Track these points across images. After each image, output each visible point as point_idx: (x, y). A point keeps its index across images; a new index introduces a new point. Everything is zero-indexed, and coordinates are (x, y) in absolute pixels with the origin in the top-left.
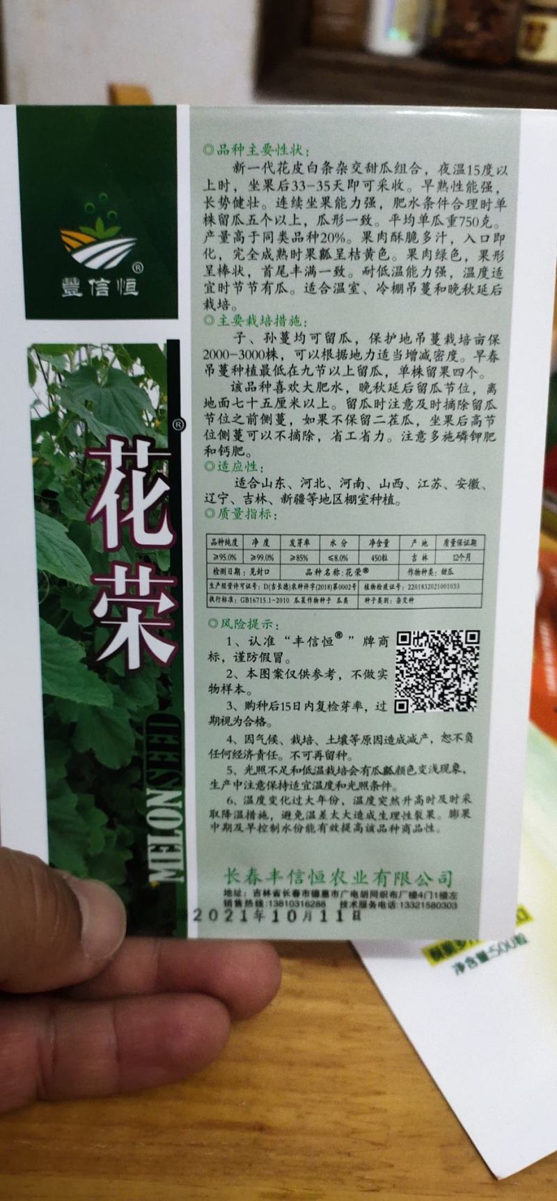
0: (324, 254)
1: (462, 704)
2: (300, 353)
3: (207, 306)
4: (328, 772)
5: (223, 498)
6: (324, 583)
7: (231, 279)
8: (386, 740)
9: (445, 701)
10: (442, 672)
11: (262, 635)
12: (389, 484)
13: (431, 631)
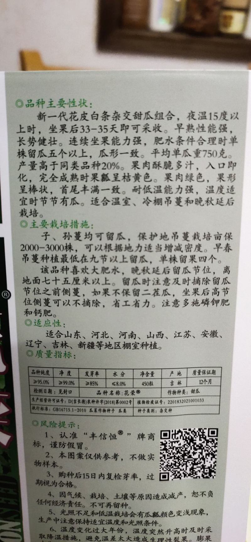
0: (105, 178)
1: (206, 474)
2: (89, 247)
3: (22, 214)
4: (116, 515)
5: (38, 344)
6: (110, 400)
7: (38, 195)
8: (154, 497)
9: (194, 472)
10: (192, 454)
11: (68, 431)
12: (154, 335)
13: (184, 429)
